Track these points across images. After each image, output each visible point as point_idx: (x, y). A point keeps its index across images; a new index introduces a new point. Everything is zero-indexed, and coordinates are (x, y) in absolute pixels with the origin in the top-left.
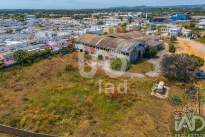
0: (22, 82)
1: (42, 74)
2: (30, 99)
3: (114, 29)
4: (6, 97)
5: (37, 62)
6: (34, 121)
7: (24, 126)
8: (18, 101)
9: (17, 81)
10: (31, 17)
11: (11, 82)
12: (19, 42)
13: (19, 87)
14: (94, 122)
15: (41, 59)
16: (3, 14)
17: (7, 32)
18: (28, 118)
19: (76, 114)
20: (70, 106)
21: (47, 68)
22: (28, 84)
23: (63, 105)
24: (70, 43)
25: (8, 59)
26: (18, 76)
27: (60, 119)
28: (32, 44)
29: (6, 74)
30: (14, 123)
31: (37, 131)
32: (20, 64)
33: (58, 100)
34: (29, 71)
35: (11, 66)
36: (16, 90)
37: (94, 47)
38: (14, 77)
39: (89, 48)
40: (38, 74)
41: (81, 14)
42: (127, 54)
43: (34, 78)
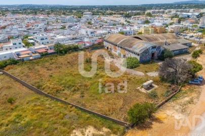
0: (53, 66)
1: (69, 62)
2: (54, 76)
3: (150, 29)
4: (41, 73)
5: (69, 53)
6: (49, 88)
7: (43, 89)
8: (46, 76)
9: (51, 64)
10: (88, 14)
11: (47, 64)
12: (64, 37)
13: (51, 68)
14: (83, 96)
15: (73, 52)
16: (68, 11)
17: (61, 28)
18: (47, 86)
19: (75, 90)
20: (73, 84)
21: (74, 58)
22: (57, 67)
23: (70, 83)
24: (100, 41)
25: (51, 49)
26: (53, 61)
27: (63, 90)
28: (73, 39)
29: (47, 59)
30: (39, 87)
31: (48, 93)
32: (57, 53)
33: (68, 80)
34: (61, 59)
35: (51, 54)
36: (48, 70)
37: (116, 45)
38: (50, 61)
39: (113, 46)
40: (66, 62)
41: (134, 11)
42: (138, 55)
43: (62, 64)
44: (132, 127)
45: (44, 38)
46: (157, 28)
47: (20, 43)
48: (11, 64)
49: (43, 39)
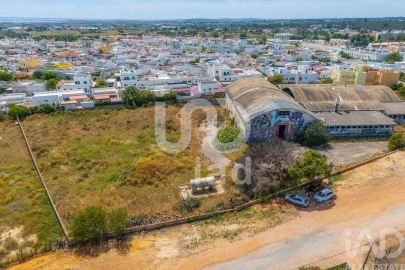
1: (128, 122)
9: (98, 121)
11: (92, 120)
13: (91, 127)
17: (190, 62)
26: (106, 116)
29: (101, 111)
32: (125, 104)
36: (84, 129)
38: (101, 116)
44: (72, 246)
45: (130, 77)
46: (378, 73)
47: (85, 83)
48: (41, 112)
49: (128, 79)
